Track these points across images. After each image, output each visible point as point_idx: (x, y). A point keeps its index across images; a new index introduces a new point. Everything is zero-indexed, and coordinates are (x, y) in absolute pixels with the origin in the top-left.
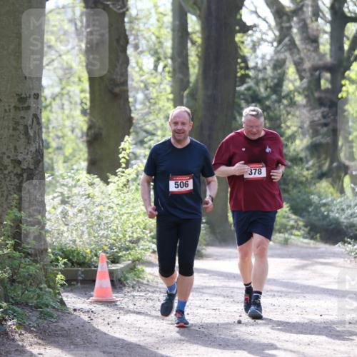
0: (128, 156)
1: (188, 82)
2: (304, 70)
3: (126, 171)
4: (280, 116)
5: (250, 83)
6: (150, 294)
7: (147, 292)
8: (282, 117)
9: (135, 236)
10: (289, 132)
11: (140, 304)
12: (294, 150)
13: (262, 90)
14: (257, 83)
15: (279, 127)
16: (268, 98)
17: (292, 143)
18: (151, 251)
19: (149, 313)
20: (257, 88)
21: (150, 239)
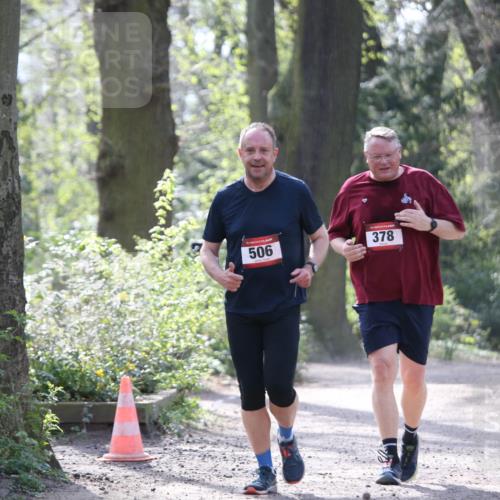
0: (171, 205)
1: (276, 73)
2: (481, 52)
3: (167, 231)
4: (438, 133)
5: (385, 75)
6: (209, 447)
7: (203, 445)
8: (441, 136)
9: (183, 344)
10: (453, 162)
11: (192, 464)
12: (463, 193)
13: (406, 87)
14: (397, 75)
15: (437, 152)
16: (416, 101)
17: (459, 180)
18: (211, 371)
19: (207, 480)
20: (397, 84)
21: (209, 350)
